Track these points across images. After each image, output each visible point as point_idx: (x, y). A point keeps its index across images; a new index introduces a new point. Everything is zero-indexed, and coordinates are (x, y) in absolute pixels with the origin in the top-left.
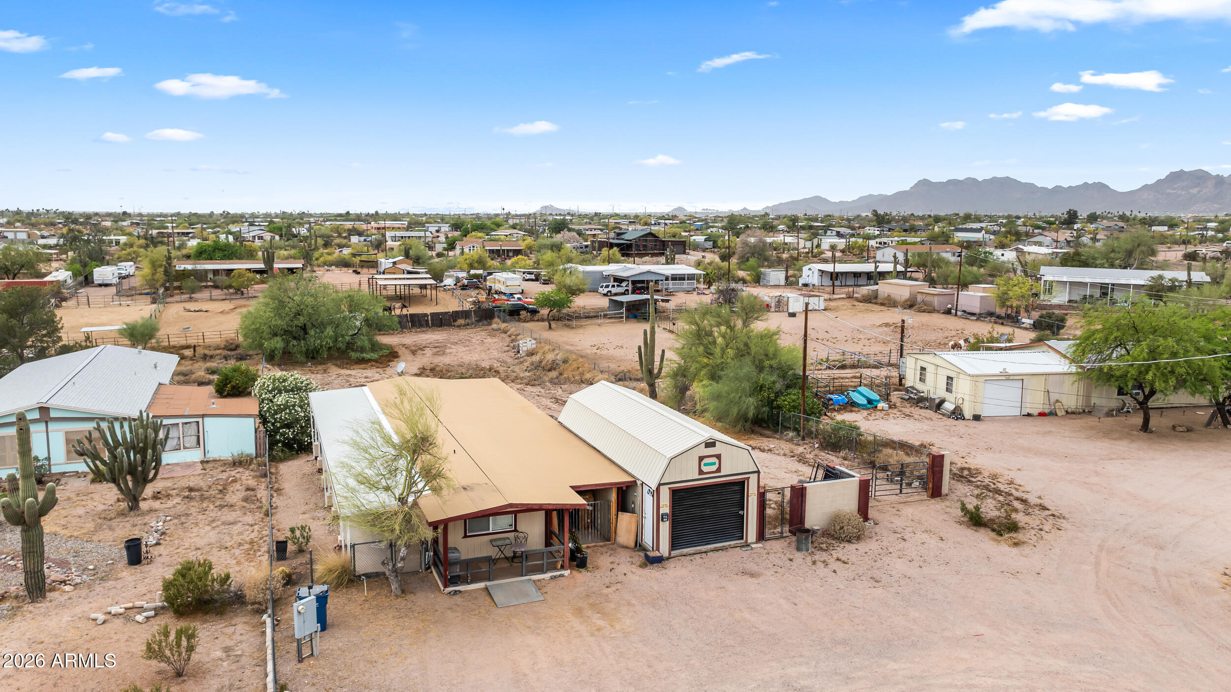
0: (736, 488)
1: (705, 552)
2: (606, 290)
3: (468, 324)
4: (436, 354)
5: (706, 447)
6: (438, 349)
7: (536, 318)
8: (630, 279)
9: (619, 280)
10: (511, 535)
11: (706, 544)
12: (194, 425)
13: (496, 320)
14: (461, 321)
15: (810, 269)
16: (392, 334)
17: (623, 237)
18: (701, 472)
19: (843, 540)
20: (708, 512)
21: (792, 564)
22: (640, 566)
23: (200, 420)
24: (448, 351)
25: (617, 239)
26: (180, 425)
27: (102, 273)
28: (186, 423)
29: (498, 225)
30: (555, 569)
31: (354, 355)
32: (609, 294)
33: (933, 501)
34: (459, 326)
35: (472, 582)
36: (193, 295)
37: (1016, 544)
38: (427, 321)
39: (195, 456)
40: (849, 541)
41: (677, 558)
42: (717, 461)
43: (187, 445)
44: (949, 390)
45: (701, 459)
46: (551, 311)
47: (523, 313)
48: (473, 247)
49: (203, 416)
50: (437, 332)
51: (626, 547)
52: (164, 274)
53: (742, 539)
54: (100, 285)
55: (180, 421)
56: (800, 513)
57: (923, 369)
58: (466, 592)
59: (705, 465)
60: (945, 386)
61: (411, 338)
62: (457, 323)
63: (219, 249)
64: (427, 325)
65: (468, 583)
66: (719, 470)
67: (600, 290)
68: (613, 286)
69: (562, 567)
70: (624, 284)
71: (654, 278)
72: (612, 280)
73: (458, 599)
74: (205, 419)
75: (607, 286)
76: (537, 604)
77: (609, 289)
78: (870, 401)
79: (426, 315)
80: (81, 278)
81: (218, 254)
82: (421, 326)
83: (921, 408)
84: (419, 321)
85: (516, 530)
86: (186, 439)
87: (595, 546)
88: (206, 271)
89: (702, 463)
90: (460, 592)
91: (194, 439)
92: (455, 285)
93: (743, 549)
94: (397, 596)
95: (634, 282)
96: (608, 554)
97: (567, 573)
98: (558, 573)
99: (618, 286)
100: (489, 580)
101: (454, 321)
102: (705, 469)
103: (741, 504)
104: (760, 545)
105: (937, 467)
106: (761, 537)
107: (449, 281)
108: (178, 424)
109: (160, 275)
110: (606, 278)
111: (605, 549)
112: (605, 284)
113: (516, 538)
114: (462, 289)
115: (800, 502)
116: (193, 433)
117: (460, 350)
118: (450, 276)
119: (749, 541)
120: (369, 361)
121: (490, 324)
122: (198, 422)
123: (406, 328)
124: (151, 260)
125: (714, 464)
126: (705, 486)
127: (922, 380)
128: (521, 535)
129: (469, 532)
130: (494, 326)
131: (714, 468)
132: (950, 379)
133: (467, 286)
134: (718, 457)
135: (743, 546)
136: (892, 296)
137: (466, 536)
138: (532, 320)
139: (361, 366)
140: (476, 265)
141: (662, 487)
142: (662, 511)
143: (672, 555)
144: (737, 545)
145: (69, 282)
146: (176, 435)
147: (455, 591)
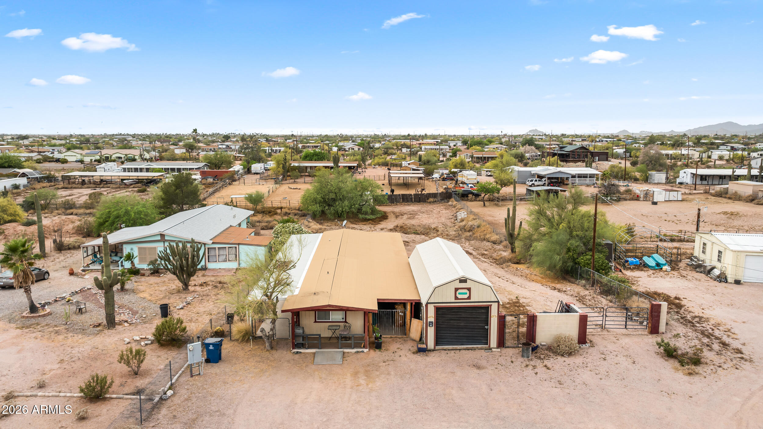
0: (483, 311)
1: (460, 350)
2: (531, 183)
3: (435, 201)
4: (409, 218)
5: (460, 282)
6: (411, 215)
7: (478, 199)
8: (547, 176)
9: (540, 177)
10: (342, 324)
11: (461, 345)
12: (234, 249)
13: (453, 199)
14: (431, 200)
15: (685, 172)
16: (390, 206)
17: (563, 149)
18: (456, 298)
19: (559, 354)
20: (462, 324)
21: (512, 364)
22: (414, 353)
23: (237, 246)
24: (416, 217)
25: (560, 151)
26: (227, 248)
27: (257, 167)
28: (230, 247)
29: (491, 142)
30: (361, 348)
31: (361, 216)
32: (533, 186)
33: (650, 336)
34: (430, 202)
35: (309, 348)
36: (296, 180)
37: (690, 374)
38: (412, 198)
39: (233, 265)
40: (562, 355)
41: (439, 351)
42: (468, 292)
43: (230, 259)
44: (719, 260)
45: (456, 289)
46: (486, 195)
47: (470, 196)
48: (467, 155)
49: (239, 244)
50: (416, 206)
51: (414, 340)
52: (283, 168)
53: (487, 344)
54: (255, 174)
55: (227, 246)
56: (532, 332)
57: (705, 244)
58: (304, 353)
59: (459, 294)
60: (717, 258)
61: (398, 209)
62: (429, 201)
63: (316, 155)
64: (412, 201)
65: (306, 349)
66: (469, 298)
67: (528, 182)
68: (536, 181)
69: (364, 347)
70: (543, 180)
71: (565, 176)
72: (536, 177)
73: (297, 356)
74: (240, 246)
75: (532, 181)
76: (336, 366)
77: (533, 182)
78: (658, 264)
79: (411, 195)
80: (246, 170)
81: (315, 158)
82: (408, 201)
83: (697, 272)
84: (407, 198)
85: (346, 322)
86: (230, 256)
87: (396, 337)
88: (306, 167)
89: (457, 292)
90: (300, 353)
91: (234, 256)
92: (440, 178)
93: (486, 351)
94: (268, 350)
95: (549, 178)
96: (400, 343)
97: (366, 350)
98: (361, 350)
99: (539, 180)
100: (319, 348)
101: (427, 199)
102: (459, 296)
103: (487, 321)
104: (499, 350)
105: (655, 312)
106: (501, 343)
107: (436, 176)
109: (281, 169)
110: (533, 175)
111: (401, 340)
112: (530, 179)
113: (345, 326)
114: (443, 180)
115: (532, 325)
116: (233, 253)
117: (424, 216)
118: (437, 173)
119: (492, 346)
120: (369, 220)
121: (448, 202)
122: (236, 247)
123: (399, 202)
124: (277, 160)
125: (466, 294)
126: (460, 308)
127: (704, 252)
128: (347, 324)
129: (318, 319)
130: (450, 203)
131: (466, 296)
132: (720, 252)
133: (446, 178)
134: (469, 289)
135: (487, 349)
136: (739, 192)
137: (316, 322)
138: (475, 200)
139: (364, 223)
140: (459, 166)
141: (429, 305)
142: (429, 320)
143: (436, 349)
144: (482, 348)
145: (241, 171)
146: (225, 253)
147: (298, 352)
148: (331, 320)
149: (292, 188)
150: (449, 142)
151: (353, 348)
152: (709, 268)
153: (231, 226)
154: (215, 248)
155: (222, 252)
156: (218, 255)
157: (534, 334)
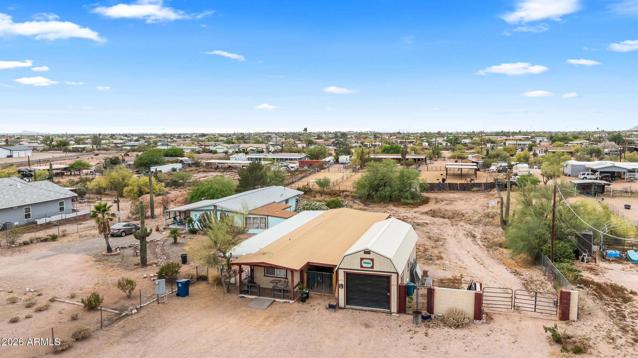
0: (385, 280)
1: (365, 311)
2: (583, 177)
3: (479, 190)
4: (447, 204)
5: (364, 253)
6: (450, 202)
8: (599, 170)
9: (594, 171)
10: (282, 280)
11: (366, 307)
12: (264, 219)
13: (495, 189)
14: (475, 189)
16: (437, 193)
18: (362, 266)
20: (368, 289)
23: (266, 217)
24: (454, 203)
26: (259, 218)
27: (343, 158)
28: (262, 218)
30: (289, 299)
31: (402, 200)
32: (585, 179)
34: (474, 191)
35: (251, 295)
38: (457, 187)
40: (450, 327)
41: (348, 310)
42: (371, 262)
43: (261, 227)
45: (362, 259)
48: (542, 150)
50: (461, 193)
53: (389, 309)
54: (341, 163)
55: (259, 216)
56: (430, 303)
58: (247, 298)
59: (364, 263)
61: (440, 196)
62: (473, 190)
64: (457, 189)
65: (249, 295)
66: (372, 267)
67: (580, 176)
68: (588, 174)
69: (292, 299)
70: (596, 174)
71: (622, 171)
72: (590, 171)
74: (269, 217)
75: (584, 174)
77: (585, 176)
79: (457, 184)
80: (335, 160)
81: (392, 151)
82: (454, 189)
84: (453, 187)
85: (286, 278)
86: (261, 224)
89: (363, 262)
90: (245, 297)
91: (264, 225)
92: (495, 170)
93: (387, 315)
95: (601, 173)
96: (324, 300)
97: (292, 302)
98: (288, 301)
99: (591, 174)
100: (258, 296)
101: (472, 188)
102: (364, 265)
103: (388, 289)
104: (398, 315)
106: (400, 311)
107: (493, 168)
109: (359, 161)
110: (588, 169)
112: (582, 173)
113: (285, 281)
114: (498, 172)
116: (264, 222)
117: (461, 203)
118: (494, 165)
119: (392, 311)
120: (409, 204)
121: (491, 191)
122: (266, 218)
123: (446, 190)
125: (370, 263)
126: (366, 275)
128: (286, 280)
129: (267, 274)
130: (491, 192)
131: (370, 266)
133: (502, 171)
134: (372, 260)
135: (387, 313)
137: (265, 276)
139: (405, 206)
141: (340, 270)
142: (340, 283)
143: (346, 307)
144: (385, 312)
145: (332, 161)
146: (258, 222)
147: (242, 297)
148: (276, 276)
150: (536, 138)
151: (283, 299)
153: (274, 202)
154: (250, 218)
155: (255, 221)
156: (253, 224)
157: (432, 305)
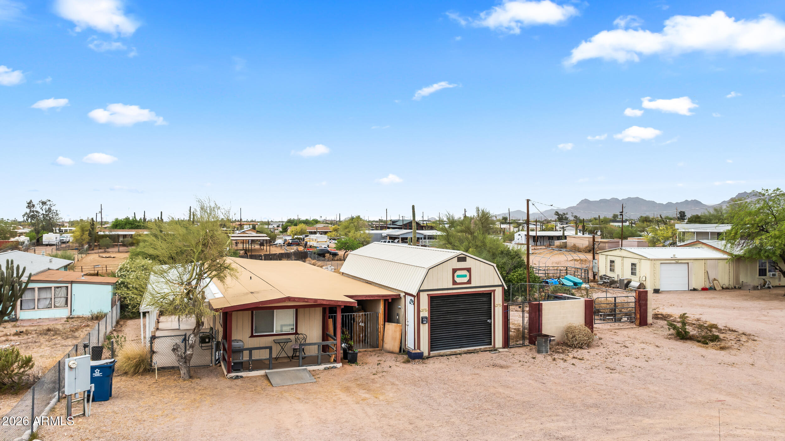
0: (485, 299)
1: (460, 354)
5: (458, 261)
9: (393, 238)
10: (292, 337)
11: (460, 348)
12: (64, 289)
13: (309, 259)
15: (519, 235)
17: (396, 223)
18: (454, 283)
19: (575, 347)
20: (461, 319)
21: (535, 360)
22: (404, 362)
23: (69, 285)
25: (392, 225)
26: (53, 289)
27: (48, 237)
28: (58, 287)
30: (331, 363)
33: (641, 328)
35: (253, 370)
39: (64, 313)
40: (581, 348)
41: (435, 358)
42: (468, 274)
43: (57, 305)
44: (633, 273)
45: (454, 271)
46: (346, 252)
47: (327, 255)
49: (72, 282)
51: (392, 353)
52: (89, 235)
53: (491, 344)
54: (47, 245)
55: (53, 285)
56: (537, 325)
58: (247, 377)
59: (458, 276)
60: (630, 271)
63: (129, 224)
65: (250, 370)
66: (469, 282)
68: (389, 242)
69: (335, 361)
70: (396, 241)
72: (388, 238)
73: (239, 382)
74: (74, 285)
76: (309, 384)
78: (575, 284)
79: (261, 256)
80: (35, 241)
81: (128, 226)
83: (613, 288)
85: (296, 333)
86: (57, 300)
87: (365, 351)
88: (119, 236)
89: (456, 275)
90: (242, 377)
91: (63, 300)
92: (284, 243)
93: (492, 352)
94: (184, 380)
95: (402, 239)
96: (377, 356)
97: (339, 365)
98: (332, 365)
99: (392, 242)
100: (269, 369)
102: (458, 280)
103: (489, 314)
104: (506, 350)
105: (643, 300)
106: (506, 344)
107: (279, 241)
108: (51, 288)
109: (86, 236)
111: (374, 353)
112: (383, 241)
113: (296, 339)
114: (288, 246)
115: (537, 317)
116: (63, 296)
119: (497, 346)
122: (67, 287)
124: (81, 227)
125: (465, 276)
126: (458, 295)
127: (612, 270)
128: (301, 336)
129: (256, 332)
131: (466, 280)
132: (633, 265)
133: (291, 244)
134: (469, 270)
136: (577, 245)
137: (252, 336)
141: (421, 293)
142: (422, 315)
143: (431, 355)
144: (486, 349)
146: (49, 296)
147: (237, 377)
148: (275, 333)
149: (104, 256)
151: (320, 365)
152: (626, 282)
153: (49, 269)
154: (33, 289)
155: (44, 295)
156: (38, 300)
157: (540, 327)
